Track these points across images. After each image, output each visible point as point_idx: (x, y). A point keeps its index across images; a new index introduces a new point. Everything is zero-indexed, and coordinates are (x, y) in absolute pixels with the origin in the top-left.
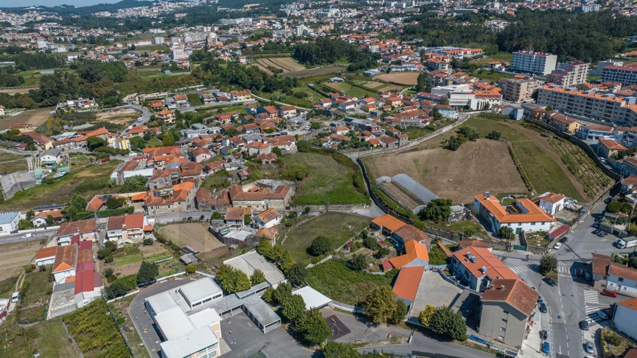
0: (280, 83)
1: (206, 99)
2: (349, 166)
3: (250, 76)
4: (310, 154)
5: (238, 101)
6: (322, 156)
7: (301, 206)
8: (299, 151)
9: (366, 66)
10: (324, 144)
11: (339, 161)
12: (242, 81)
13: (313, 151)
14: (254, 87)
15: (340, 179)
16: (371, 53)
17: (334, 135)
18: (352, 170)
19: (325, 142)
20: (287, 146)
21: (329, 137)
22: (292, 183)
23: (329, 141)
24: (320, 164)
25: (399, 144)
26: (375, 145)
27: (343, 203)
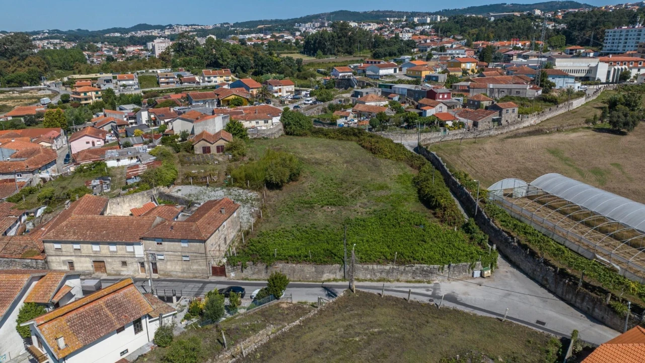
0: (277, 63)
1: (163, 80)
2: (398, 160)
3: (236, 55)
4: (310, 140)
5: (213, 84)
6: (334, 143)
7: (261, 266)
8: (287, 134)
9: (397, 53)
10: (341, 121)
11: (373, 151)
12: (223, 61)
13: (316, 133)
14: (238, 68)
15: (382, 188)
16: (402, 40)
17: (360, 107)
18: (409, 168)
19: (342, 117)
20: (261, 122)
21: (350, 110)
22: (253, 194)
23: (351, 116)
24: (331, 155)
25: (498, 121)
26: (450, 123)
27: (402, 260)
